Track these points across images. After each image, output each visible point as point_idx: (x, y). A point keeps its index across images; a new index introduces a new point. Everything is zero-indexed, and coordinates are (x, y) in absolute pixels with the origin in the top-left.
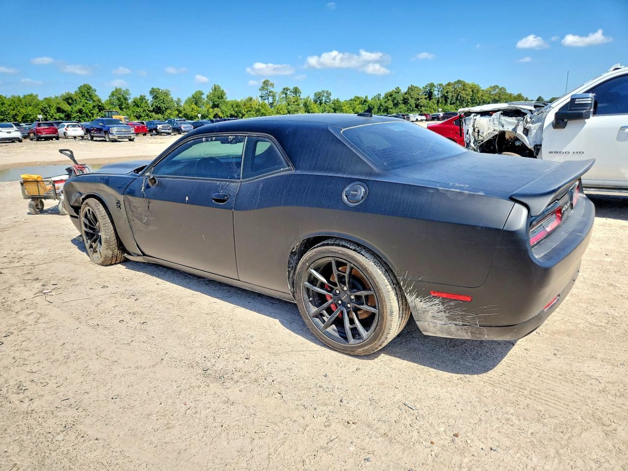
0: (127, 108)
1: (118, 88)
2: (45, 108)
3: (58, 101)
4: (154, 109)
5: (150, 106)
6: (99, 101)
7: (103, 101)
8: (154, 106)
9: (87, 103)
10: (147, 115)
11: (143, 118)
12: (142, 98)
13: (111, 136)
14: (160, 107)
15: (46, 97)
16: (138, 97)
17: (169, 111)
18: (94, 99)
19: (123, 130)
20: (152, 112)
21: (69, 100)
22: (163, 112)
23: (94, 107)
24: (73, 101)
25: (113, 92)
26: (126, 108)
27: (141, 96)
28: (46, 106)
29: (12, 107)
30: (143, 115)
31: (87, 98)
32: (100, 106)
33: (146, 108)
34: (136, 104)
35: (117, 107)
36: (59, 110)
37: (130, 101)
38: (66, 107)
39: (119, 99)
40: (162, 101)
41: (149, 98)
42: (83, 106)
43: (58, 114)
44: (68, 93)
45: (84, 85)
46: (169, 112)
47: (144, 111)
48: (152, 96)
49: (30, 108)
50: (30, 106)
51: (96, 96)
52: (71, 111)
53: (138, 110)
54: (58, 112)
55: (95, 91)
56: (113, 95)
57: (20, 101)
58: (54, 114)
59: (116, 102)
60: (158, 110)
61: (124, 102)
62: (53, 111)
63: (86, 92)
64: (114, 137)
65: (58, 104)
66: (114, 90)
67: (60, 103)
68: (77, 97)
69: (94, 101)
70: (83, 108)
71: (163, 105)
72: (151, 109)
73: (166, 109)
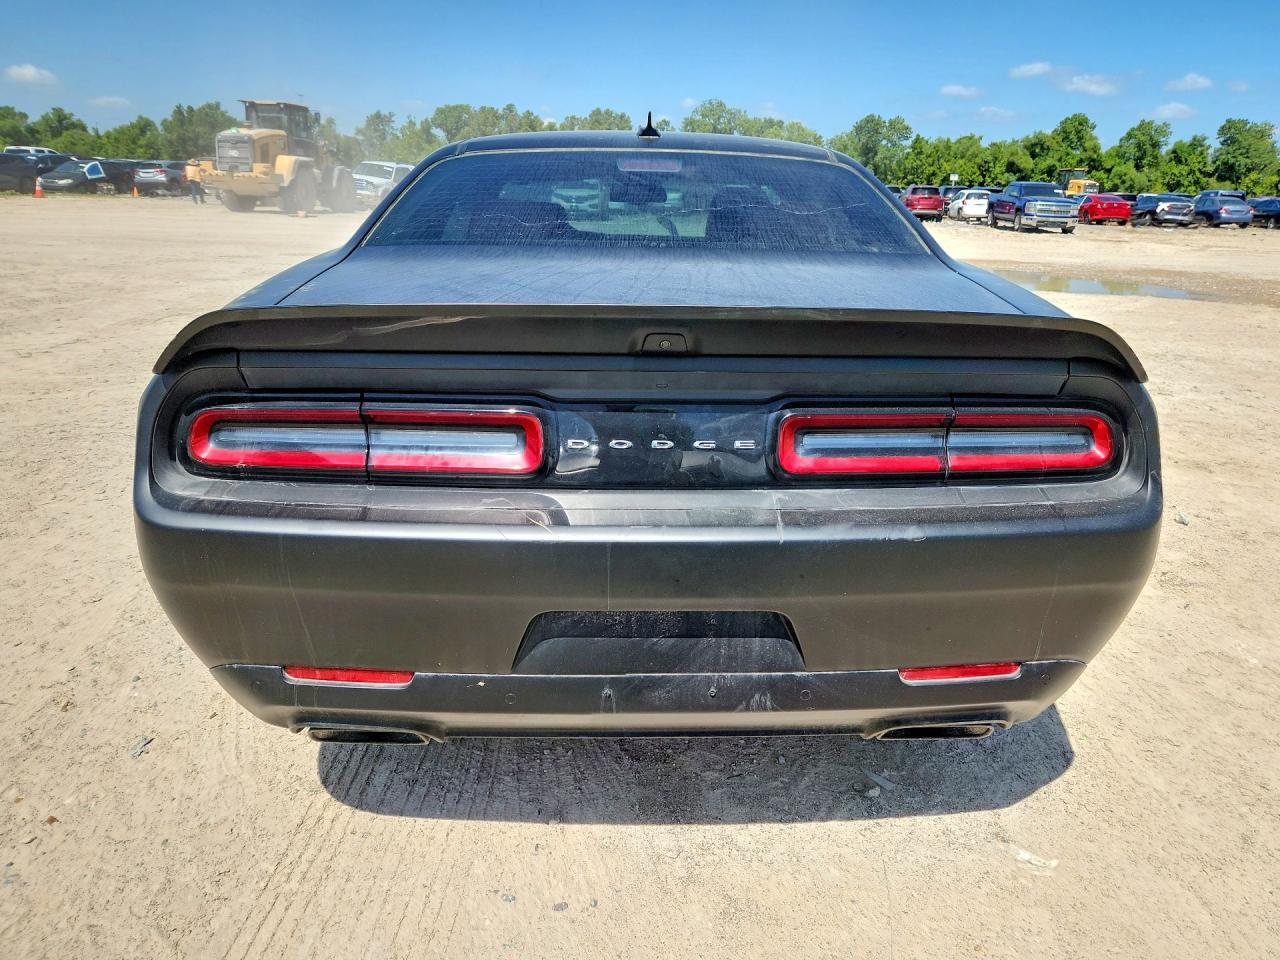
0: (1154, 165)
1: (1147, 121)
2: (986, 162)
3: (1013, 148)
4: (1216, 170)
5: (1209, 160)
6: (1095, 149)
7: (1103, 151)
8: (1218, 163)
9: (1068, 154)
10: (1197, 182)
11: (1183, 189)
12: (1197, 144)
13: (1024, 220)
14: (1234, 164)
15: (995, 141)
16: (1187, 140)
17: (1253, 176)
18: (1086, 145)
19: (1054, 208)
20: (1210, 175)
21: (1036, 148)
22: (1238, 178)
23: (1081, 161)
24: (1042, 148)
25: (1133, 130)
26: (1150, 166)
27: (1194, 139)
28: (990, 158)
29: (930, 160)
30: (1186, 183)
31: (1072, 142)
32: (1093, 160)
33: (1196, 167)
34: (1177, 157)
35: (1131, 164)
36: (1011, 167)
37: (1164, 150)
38: (1026, 162)
39: (1139, 146)
40: (1245, 151)
41: (1214, 143)
42: (1060, 160)
43: (1006, 175)
44: (1040, 133)
45: (1075, 115)
46: (1253, 178)
47: (1192, 172)
48: (1222, 139)
49: (961, 162)
50: (962, 157)
51: (1093, 138)
52: (1033, 171)
53: (1177, 170)
54: (1008, 171)
55: (1094, 127)
56: (1130, 136)
57: (948, 147)
58: (999, 176)
59: (1132, 151)
60: (1227, 172)
61: (1149, 153)
62: (999, 168)
63: (1075, 131)
64: (1029, 222)
65: (1012, 154)
66: (1136, 124)
67: (1017, 154)
68: (1055, 142)
69: (1085, 150)
70: (1058, 164)
71: (1242, 161)
72: (1210, 168)
73: (1249, 170)
